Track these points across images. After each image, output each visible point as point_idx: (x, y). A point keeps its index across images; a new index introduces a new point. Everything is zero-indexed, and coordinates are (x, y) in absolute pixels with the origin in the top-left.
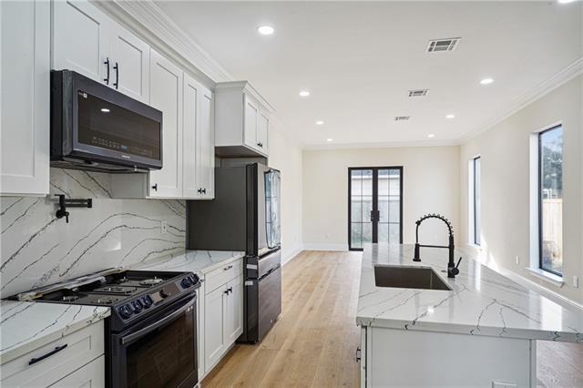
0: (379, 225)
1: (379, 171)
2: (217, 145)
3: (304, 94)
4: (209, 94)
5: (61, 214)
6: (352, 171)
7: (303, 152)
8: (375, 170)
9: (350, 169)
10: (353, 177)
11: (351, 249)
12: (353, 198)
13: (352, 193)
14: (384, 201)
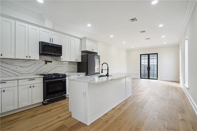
0: (150, 71)
1: (150, 55)
2: (82, 50)
3: (112, 36)
4: (79, 40)
5: (46, 63)
6: (142, 56)
7: (127, 51)
8: (149, 55)
9: (141, 55)
10: (142, 58)
11: (141, 78)
12: (142, 63)
13: (142, 62)
14: (152, 65)
